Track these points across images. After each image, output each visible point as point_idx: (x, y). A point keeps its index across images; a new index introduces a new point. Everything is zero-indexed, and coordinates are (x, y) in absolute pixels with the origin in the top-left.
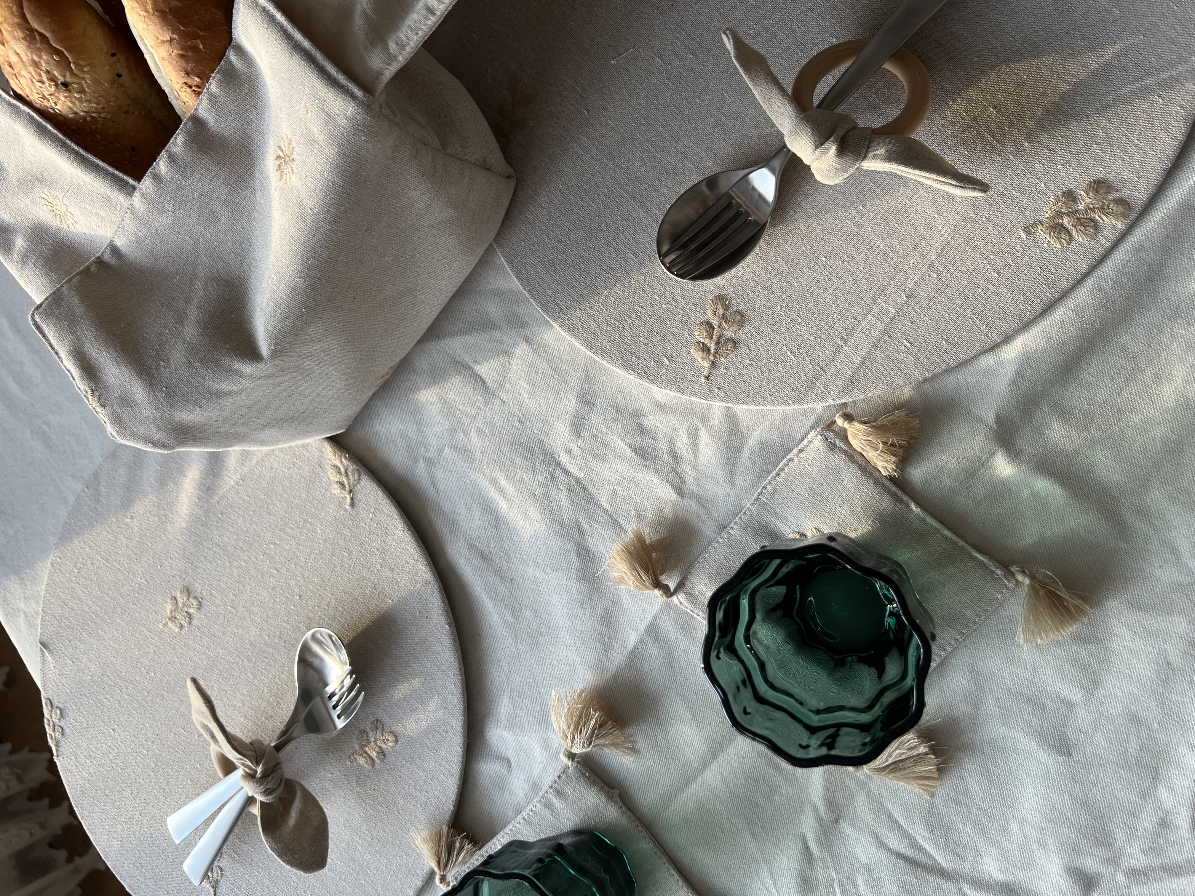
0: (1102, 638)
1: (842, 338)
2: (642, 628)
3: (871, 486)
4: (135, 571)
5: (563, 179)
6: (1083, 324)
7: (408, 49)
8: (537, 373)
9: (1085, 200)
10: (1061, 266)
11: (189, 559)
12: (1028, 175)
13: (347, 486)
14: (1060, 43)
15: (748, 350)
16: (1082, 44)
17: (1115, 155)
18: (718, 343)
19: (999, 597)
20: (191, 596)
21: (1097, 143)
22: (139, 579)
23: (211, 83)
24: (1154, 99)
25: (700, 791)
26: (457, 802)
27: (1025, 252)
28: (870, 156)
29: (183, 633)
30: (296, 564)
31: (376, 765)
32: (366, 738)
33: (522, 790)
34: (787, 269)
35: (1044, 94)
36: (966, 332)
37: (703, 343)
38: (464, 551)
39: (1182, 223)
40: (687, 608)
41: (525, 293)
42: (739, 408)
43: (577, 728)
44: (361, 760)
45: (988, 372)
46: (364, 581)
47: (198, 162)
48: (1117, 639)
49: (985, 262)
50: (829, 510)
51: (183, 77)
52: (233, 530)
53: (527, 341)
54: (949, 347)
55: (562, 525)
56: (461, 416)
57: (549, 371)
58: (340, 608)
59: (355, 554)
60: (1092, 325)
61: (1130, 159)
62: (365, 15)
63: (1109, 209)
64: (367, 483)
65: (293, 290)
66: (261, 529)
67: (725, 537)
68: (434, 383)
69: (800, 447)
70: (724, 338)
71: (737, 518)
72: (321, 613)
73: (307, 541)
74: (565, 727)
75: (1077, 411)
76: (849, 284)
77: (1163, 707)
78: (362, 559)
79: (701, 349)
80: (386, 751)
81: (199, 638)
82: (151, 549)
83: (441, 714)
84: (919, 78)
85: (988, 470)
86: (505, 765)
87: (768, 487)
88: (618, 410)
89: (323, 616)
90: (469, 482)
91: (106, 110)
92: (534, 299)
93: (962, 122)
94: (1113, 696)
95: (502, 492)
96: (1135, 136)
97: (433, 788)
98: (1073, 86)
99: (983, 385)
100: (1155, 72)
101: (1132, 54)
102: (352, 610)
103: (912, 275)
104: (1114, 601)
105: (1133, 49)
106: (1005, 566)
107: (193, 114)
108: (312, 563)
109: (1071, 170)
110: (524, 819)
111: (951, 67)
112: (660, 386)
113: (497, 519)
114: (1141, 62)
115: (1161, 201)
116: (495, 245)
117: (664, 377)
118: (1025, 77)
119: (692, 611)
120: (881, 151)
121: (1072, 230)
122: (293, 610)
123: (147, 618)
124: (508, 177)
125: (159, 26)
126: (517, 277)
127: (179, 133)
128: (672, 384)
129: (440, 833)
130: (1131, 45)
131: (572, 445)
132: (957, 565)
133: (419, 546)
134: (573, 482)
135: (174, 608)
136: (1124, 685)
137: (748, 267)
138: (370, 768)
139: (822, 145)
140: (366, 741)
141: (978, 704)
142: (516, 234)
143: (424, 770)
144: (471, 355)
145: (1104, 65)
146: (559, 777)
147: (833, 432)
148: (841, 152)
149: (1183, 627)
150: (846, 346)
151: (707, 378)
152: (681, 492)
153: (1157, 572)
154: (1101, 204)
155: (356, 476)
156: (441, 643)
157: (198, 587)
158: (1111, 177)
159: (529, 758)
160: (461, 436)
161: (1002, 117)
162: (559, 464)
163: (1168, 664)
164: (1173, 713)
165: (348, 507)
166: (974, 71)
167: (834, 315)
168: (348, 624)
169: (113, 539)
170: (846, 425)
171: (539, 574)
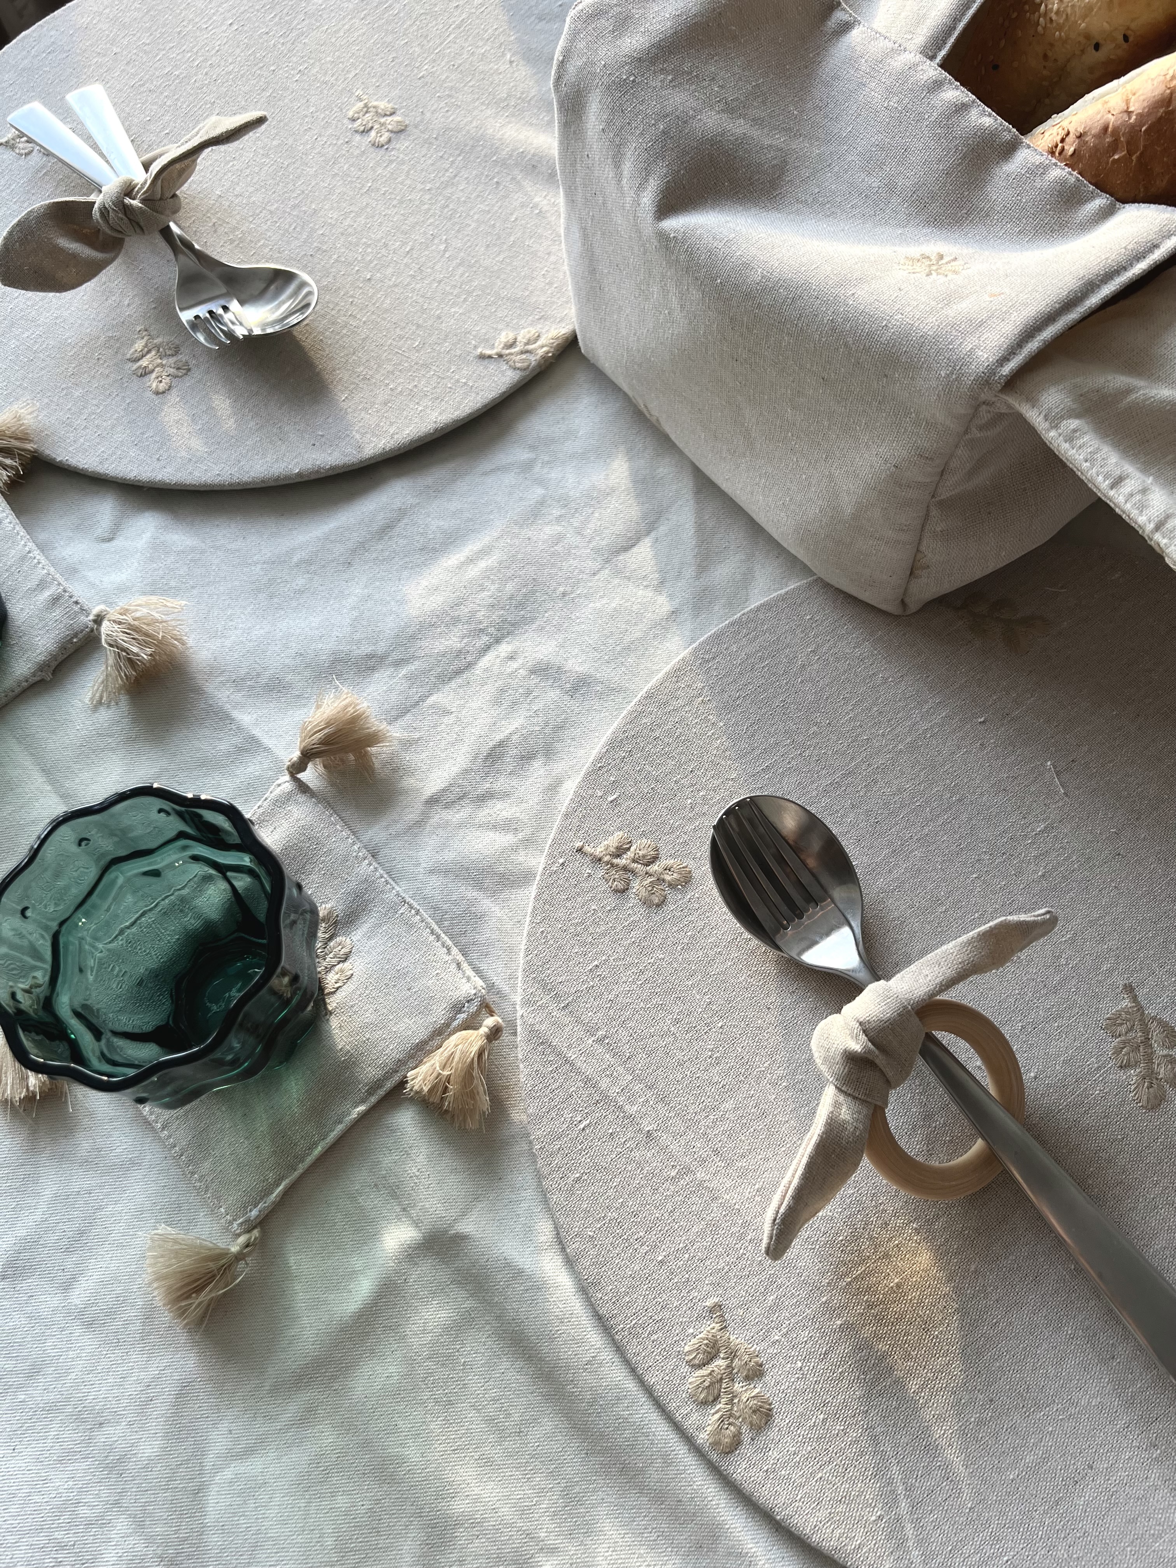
0: (148, 1341)
1: (606, 1037)
2: (256, 732)
3: (396, 1055)
4: (439, 62)
5: (890, 680)
6: (574, 1369)
7: (1066, 445)
8: (627, 622)
9: (746, 1393)
10: (658, 1349)
11: (443, 135)
12: (795, 1320)
13: (508, 351)
14: (978, 1388)
15: (609, 908)
16: (973, 1419)
17: (804, 1443)
18: (625, 869)
19: (222, 1210)
20: (391, 135)
21: (824, 1420)
22: (426, 67)
23: (1064, 169)
24: (876, 1509)
25: (32, 787)
26: (66, 467)
27: (686, 1301)
28: (841, 1098)
29: (346, 121)
30: (413, 277)
31: (130, 364)
32: (168, 353)
33: (70, 553)
34: (713, 973)
35: (907, 1357)
36: (587, 1207)
37: (629, 849)
38: (398, 503)
39: (696, 1524)
40: (271, 792)
41: (739, 615)
42: (533, 890)
43: (133, 630)
44: (139, 345)
45: (529, 1231)
46: (376, 365)
47: (952, 146)
48: (143, 1361)
49: (681, 1245)
50: (374, 995)
51: (1076, 130)
52: (473, 196)
53: (675, 613)
54: (570, 1181)
55: (413, 637)
56: (584, 514)
57: (627, 639)
58: (344, 332)
59: (414, 356)
60: (572, 1381)
61: (795, 1463)
62: (1129, 391)
63: (729, 1424)
64: (508, 378)
65: (747, 265)
66: (468, 235)
67: (360, 854)
68: (635, 482)
69: (465, 966)
70: (631, 878)
71: (382, 872)
72: (342, 306)
73: (443, 294)
74: (138, 614)
75: (458, 1347)
76: (679, 1055)
77: (45, 1411)
78: (406, 365)
79: (621, 846)
80: (146, 379)
81: (335, 142)
82: (465, 86)
83: (184, 454)
84: (954, 1183)
85: (396, 1216)
86: (106, 534)
87: (419, 917)
88: (560, 728)
89: (338, 308)
90: (492, 517)
91: (1049, 25)
92: (728, 626)
93: (886, 1237)
94: (70, 1346)
95: (470, 561)
96: (828, 1474)
97: (89, 436)
98: (913, 1397)
99: (512, 1223)
100: (916, 1516)
101: (947, 1488)
102: (340, 346)
103: (678, 1143)
104: (194, 1363)
105: (954, 1491)
106: (263, 1222)
107: (1022, 143)
108: (412, 298)
109: (793, 1380)
110: (29, 552)
111: (967, 1232)
112: (580, 787)
113: (435, 550)
114: (934, 1499)
115: (731, 1499)
116: (812, 578)
117: (590, 792)
118: (936, 1333)
119: (266, 799)
120: (845, 1114)
121: (706, 1370)
122: (352, 269)
123: (372, 75)
124: (903, 602)
125: (1149, 95)
126: (762, 605)
127: (996, 120)
128: (580, 800)
129: (27, 440)
130: (960, 1489)
131: (520, 661)
132: (273, 1158)
133: (412, 442)
134: (469, 659)
135: (380, 111)
136: (82, 1362)
137: (725, 920)
138: (128, 356)
139: (864, 1031)
140: (163, 354)
141: (87, 1165)
142: (824, 609)
143: (113, 427)
144: (666, 535)
145: (937, 1446)
146: (77, 603)
147: (477, 1011)
148: (851, 1058)
149: (145, 1451)
150: (593, 1041)
151: (580, 850)
152: (433, 801)
153: (224, 1426)
154: (738, 1414)
155: (520, 365)
156: (277, 460)
157: (403, 144)
158: (773, 1433)
159: (110, 567)
160: (556, 512)
161: (883, 1294)
162: (498, 641)
163: (101, 1424)
164: (34, 1422)
165: (479, 350)
166: (956, 1263)
167: (639, 1029)
168: (321, 340)
169: (486, 36)
170: (484, 1030)
171: (352, 600)
